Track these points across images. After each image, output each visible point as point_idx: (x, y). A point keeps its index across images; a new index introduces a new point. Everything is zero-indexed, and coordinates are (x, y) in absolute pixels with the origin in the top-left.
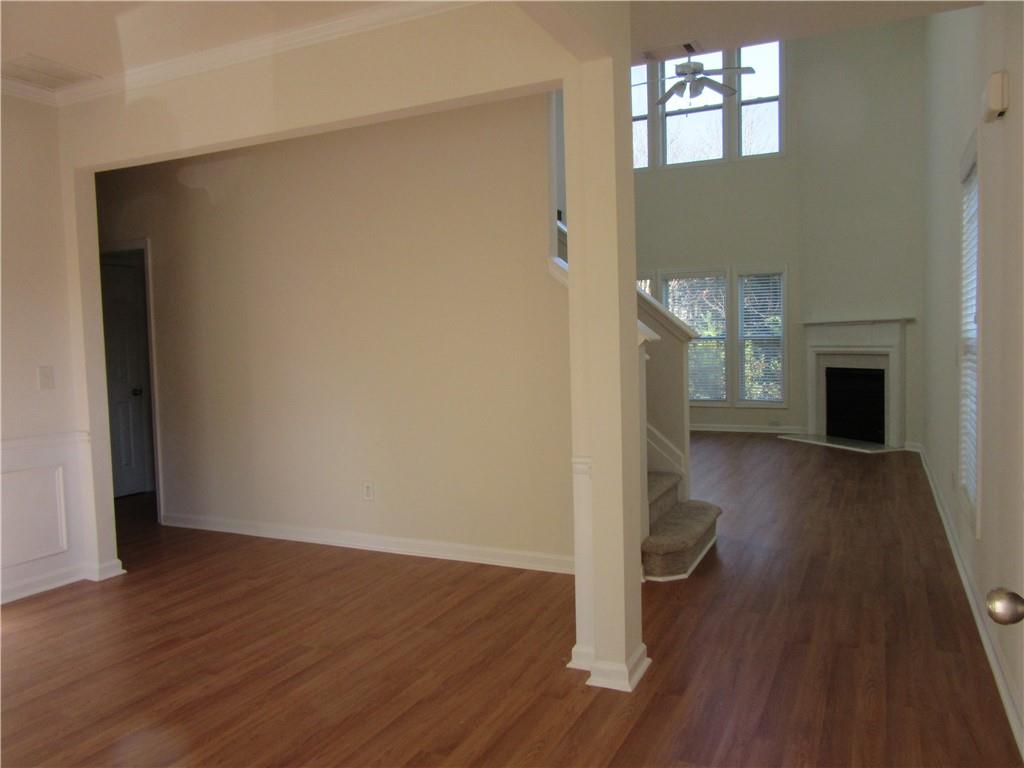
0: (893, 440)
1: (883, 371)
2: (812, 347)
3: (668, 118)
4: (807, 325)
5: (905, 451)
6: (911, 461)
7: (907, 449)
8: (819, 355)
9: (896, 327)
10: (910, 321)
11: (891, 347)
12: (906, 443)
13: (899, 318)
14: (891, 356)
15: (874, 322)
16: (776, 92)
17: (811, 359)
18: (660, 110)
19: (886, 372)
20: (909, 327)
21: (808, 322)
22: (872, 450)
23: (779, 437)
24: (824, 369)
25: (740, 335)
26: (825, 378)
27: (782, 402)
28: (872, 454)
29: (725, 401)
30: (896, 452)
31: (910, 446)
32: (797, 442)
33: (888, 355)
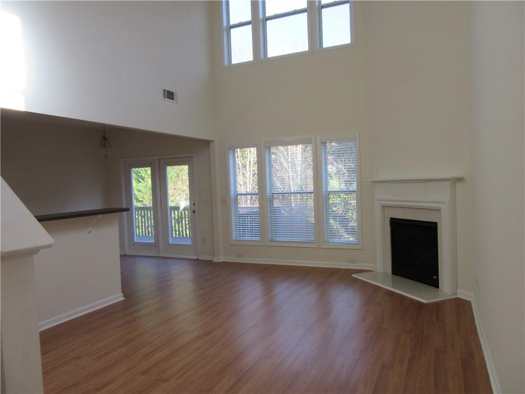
0: (447, 289)
1: (436, 223)
2: (379, 200)
4: (374, 182)
5: (457, 298)
6: (462, 308)
7: (460, 296)
8: (384, 207)
9: (448, 184)
10: (460, 180)
11: (444, 203)
12: (459, 291)
13: (449, 177)
14: (442, 211)
15: (427, 181)
17: (378, 210)
18: (261, 16)
19: (438, 225)
20: (459, 186)
21: (375, 180)
22: (427, 300)
23: (353, 275)
24: (389, 220)
25: (324, 190)
26: (389, 225)
27: (357, 244)
28: (427, 304)
29: (314, 243)
30: (450, 300)
31: (462, 294)
32: (366, 283)
33: (440, 210)
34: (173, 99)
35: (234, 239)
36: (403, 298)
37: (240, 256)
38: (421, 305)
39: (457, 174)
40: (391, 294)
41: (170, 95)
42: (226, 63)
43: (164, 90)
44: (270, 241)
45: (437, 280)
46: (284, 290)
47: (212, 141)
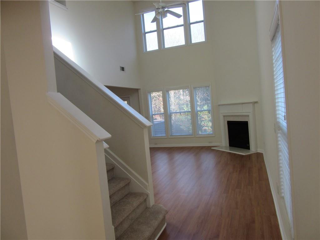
0: (253, 149)
1: (247, 122)
2: (222, 113)
3: (164, 31)
4: (219, 105)
5: (257, 153)
6: (259, 156)
7: (258, 152)
8: (224, 116)
9: (251, 104)
10: (256, 102)
11: (250, 113)
12: (258, 149)
13: (252, 101)
14: (250, 116)
15: (243, 104)
16: (202, 19)
17: (222, 118)
18: (161, 28)
19: (248, 122)
20: (256, 105)
21: (220, 104)
22: (245, 154)
23: (212, 148)
24: (227, 122)
25: (196, 110)
26: (227, 125)
27: (212, 134)
28: (245, 155)
29: (192, 135)
30: (254, 153)
31: (259, 151)
32: (218, 151)
33: (249, 116)
34: (124, 71)
35: (153, 136)
36: (235, 154)
37: (156, 144)
38: (243, 156)
39: (255, 100)
40: (230, 153)
41: (123, 69)
42: (145, 51)
43: (120, 67)
44: (171, 136)
45: (249, 146)
46: (179, 158)
47: (140, 89)
